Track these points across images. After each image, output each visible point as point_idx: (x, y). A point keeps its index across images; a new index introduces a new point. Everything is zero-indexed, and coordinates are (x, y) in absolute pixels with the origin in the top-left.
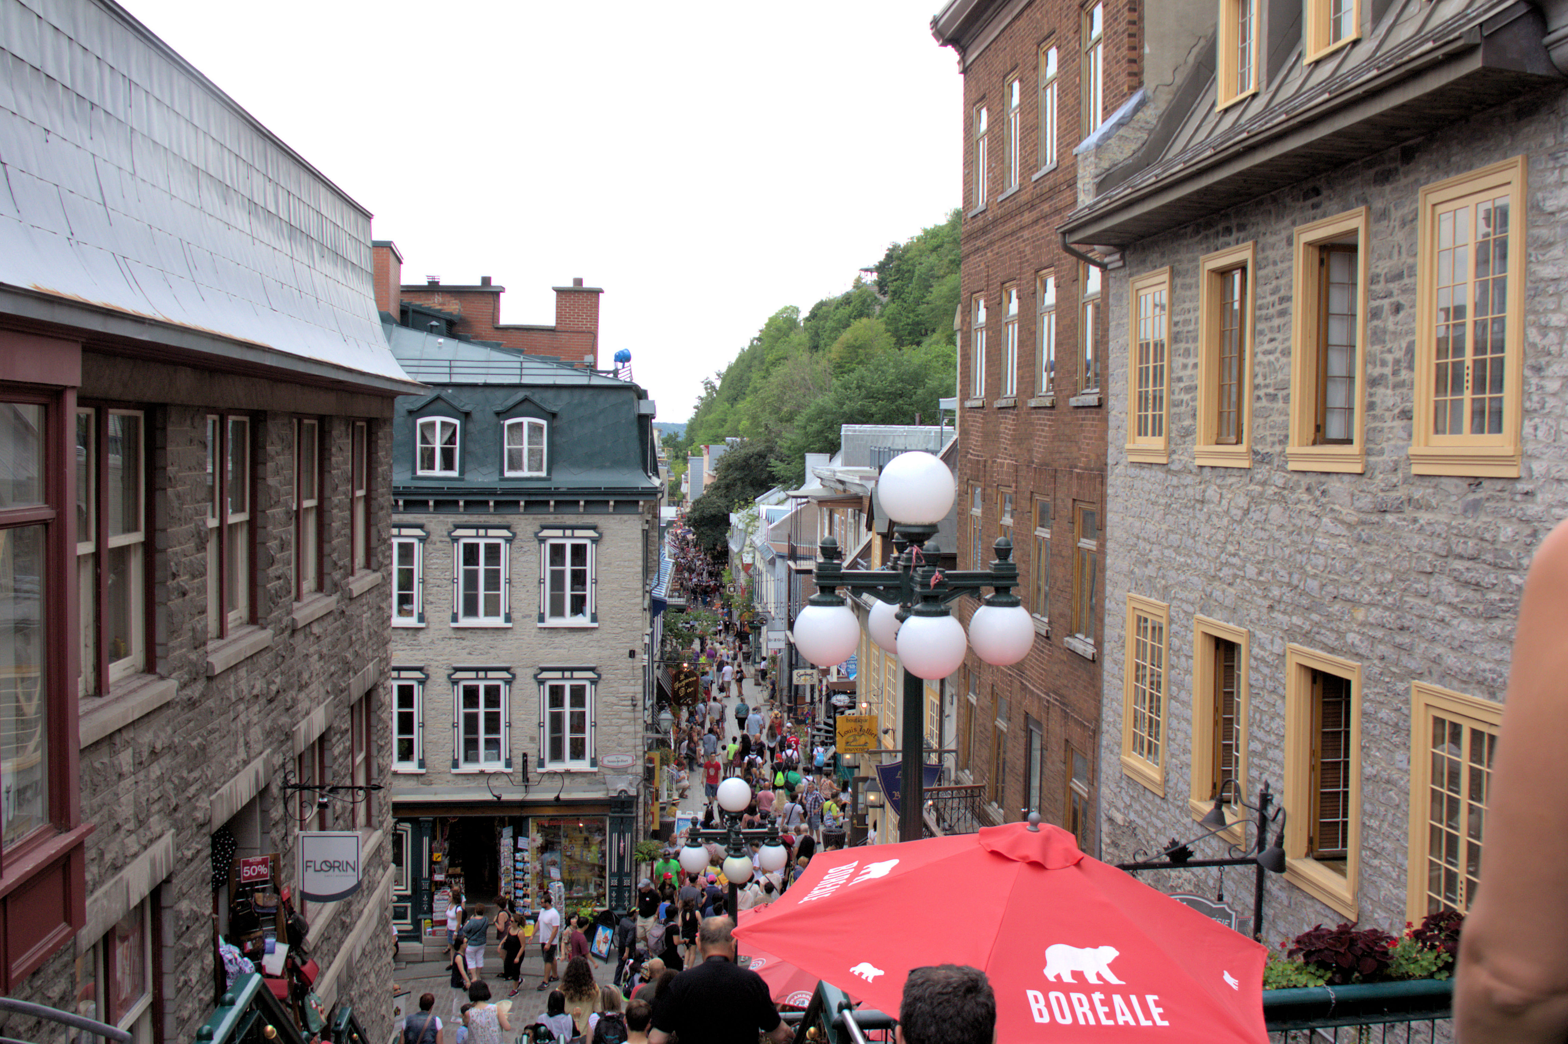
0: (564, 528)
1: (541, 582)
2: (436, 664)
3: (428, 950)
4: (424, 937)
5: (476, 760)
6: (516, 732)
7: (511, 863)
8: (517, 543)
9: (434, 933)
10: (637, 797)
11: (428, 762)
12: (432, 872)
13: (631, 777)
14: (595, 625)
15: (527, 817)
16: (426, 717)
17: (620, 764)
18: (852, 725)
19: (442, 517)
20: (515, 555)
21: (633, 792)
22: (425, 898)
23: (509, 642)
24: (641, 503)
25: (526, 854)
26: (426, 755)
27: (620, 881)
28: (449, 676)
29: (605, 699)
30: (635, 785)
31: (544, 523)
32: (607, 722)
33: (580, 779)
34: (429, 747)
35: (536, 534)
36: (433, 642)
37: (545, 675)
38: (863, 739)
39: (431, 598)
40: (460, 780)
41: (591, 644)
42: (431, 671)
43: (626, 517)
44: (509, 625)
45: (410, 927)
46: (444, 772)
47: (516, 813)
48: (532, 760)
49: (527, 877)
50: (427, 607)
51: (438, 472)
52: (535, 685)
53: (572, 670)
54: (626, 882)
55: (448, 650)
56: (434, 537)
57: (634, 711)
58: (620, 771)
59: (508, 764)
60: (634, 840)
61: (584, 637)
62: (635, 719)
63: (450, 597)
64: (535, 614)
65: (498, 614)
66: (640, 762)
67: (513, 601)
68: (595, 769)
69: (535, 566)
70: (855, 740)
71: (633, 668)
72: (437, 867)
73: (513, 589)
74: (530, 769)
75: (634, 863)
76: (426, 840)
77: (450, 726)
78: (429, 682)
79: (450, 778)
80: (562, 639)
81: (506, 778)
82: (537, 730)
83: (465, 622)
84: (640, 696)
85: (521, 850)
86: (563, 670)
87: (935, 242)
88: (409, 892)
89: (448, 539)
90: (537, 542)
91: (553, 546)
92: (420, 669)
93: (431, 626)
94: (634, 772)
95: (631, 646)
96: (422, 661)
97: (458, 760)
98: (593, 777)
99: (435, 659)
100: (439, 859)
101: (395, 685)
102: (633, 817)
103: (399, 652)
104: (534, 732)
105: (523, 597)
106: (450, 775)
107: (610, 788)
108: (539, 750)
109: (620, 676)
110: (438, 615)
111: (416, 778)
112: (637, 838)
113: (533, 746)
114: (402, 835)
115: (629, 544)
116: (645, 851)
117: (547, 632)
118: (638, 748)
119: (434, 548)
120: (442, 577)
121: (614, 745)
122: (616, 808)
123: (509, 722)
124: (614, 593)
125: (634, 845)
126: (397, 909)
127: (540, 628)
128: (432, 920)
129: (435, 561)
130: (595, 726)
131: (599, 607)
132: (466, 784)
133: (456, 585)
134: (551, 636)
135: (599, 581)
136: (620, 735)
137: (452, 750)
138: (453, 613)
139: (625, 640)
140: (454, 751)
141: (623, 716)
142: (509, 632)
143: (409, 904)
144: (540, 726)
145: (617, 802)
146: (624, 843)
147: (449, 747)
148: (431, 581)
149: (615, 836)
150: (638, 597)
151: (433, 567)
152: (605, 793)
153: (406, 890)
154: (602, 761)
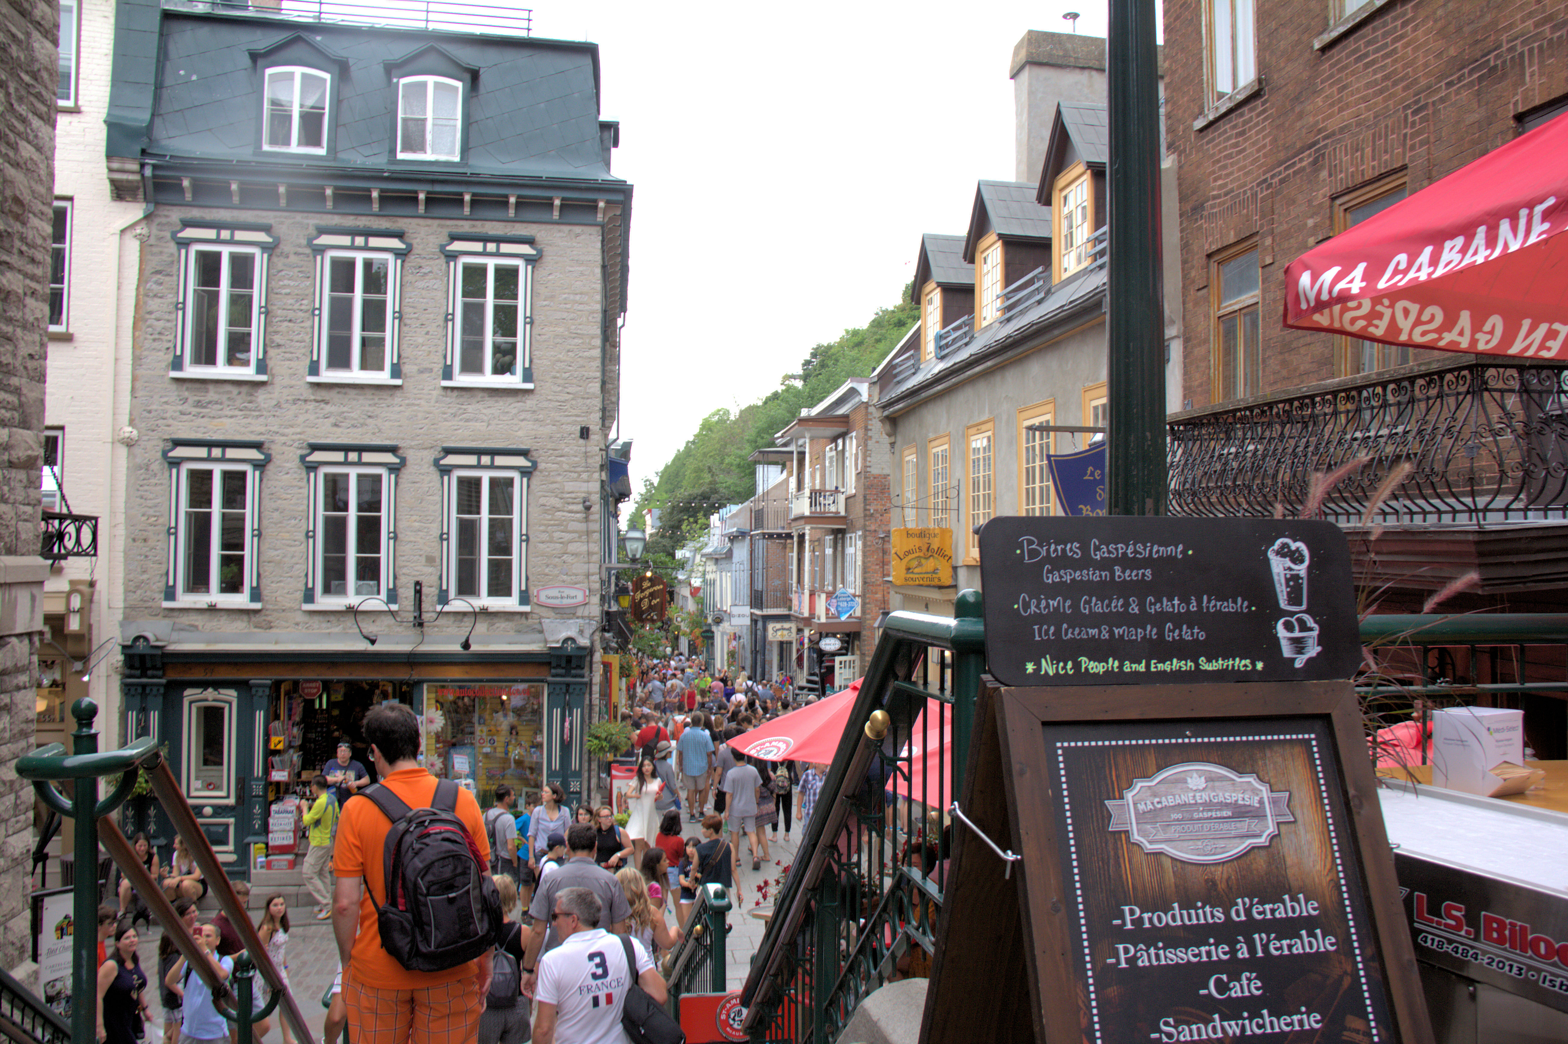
0: (485, 239)
1: (448, 318)
2: (283, 439)
4: (253, 871)
5: (342, 591)
6: (403, 548)
8: (412, 259)
9: (268, 865)
10: (591, 651)
11: (266, 593)
12: (268, 767)
13: (580, 621)
14: (530, 386)
15: (419, 683)
16: (265, 522)
17: (566, 602)
18: (915, 542)
19: (299, 217)
20: (409, 278)
21: (584, 642)
22: (257, 810)
23: (397, 409)
24: (601, 204)
26: (264, 582)
28: (303, 458)
29: (543, 501)
30: (588, 633)
31: (455, 230)
32: (545, 537)
33: (502, 625)
34: (267, 569)
35: (442, 249)
36: (278, 405)
37: (451, 460)
38: (930, 564)
39: (277, 339)
40: (315, 620)
42: (275, 450)
43: (578, 229)
44: (398, 382)
45: (231, 858)
46: (291, 610)
47: (402, 675)
48: (430, 593)
50: (272, 352)
51: (295, 148)
52: (435, 475)
53: (494, 453)
54: (574, 786)
55: (301, 419)
56: (285, 247)
57: (587, 519)
58: (564, 612)
59: (393, 597)
60: (586, 721)
61: (512, 405)
62: (588, 533)
63: (307, 339)
64: (438, 368)
65: (381, 368)
66: (596, 599)
67: (404, 347)
68: (526, 609)
69: (440, 295)
70: (920, 565)
71: (586, 455)
72: (276, 759)
73: (405, 329)
74: (426, 605)
75: (586, 757)
76: (260, 716)
77: (301, 536)
78: (271, 467)
79: (300, 617)
80: (479, 406)
81: (389, 620)
82: (436, 544)
83: (328, 376)
84: (596, 498)
86: (479, 452)
87: (856, 339)
88: (232, 801)
89: (308, 251)
90: (443, 260)
91: (467, 268)
92: (257, 446)
93: (277, 380)
94: (586, 614)
95: (583, 421)
96: (261, 434)
97: (313, 589)
98: (523, 620)
99: (282, 431)
100: (280, 747)
101: (217, 470)
102: (585, 684)
103: (224, 420)
104: (433, 547)
105: (420, 340)
106: (300, 613)
107: (550, 638)
108: (441, 578)
109: (566, 466)
110: (287, 363)
111: (245, 618)
112: (590, 718)
113: (430, 570)
114: (223, 709)
115: (581, 269)
116: (604, 735)
117: (456, 393)
118: (592, 578)
119: (286, 261)
120: (296, 307)
121: (556, 572)
122: (558, 666)
123: (395, 532)
124: (558, 340)
125: (586, 728)
126: (213, 829)
127: (446, 388)
128: (267, 844)
129: (286, 282)
130: (527, 540)
131: (535, 361)
132: (324, 625)
133: (317, 319)
134: (461, 400)
135: (536, 323)
136: (565, 557)
137: (303, 574)
138: (312, 362)
139: (574, 412)
140: (307, 575)
141: (570, 528)
142: (398, 393)
143: (232, 820)
144: (442, 539)
145: (559, 657)
146: (571, 724)
147: (300, 570)
148: (279, 312)
149: (557, 713)
150: (594, 347)
151: (284, 291)
152: (542, 645)
153: (228, 797)
154: (538, 596)
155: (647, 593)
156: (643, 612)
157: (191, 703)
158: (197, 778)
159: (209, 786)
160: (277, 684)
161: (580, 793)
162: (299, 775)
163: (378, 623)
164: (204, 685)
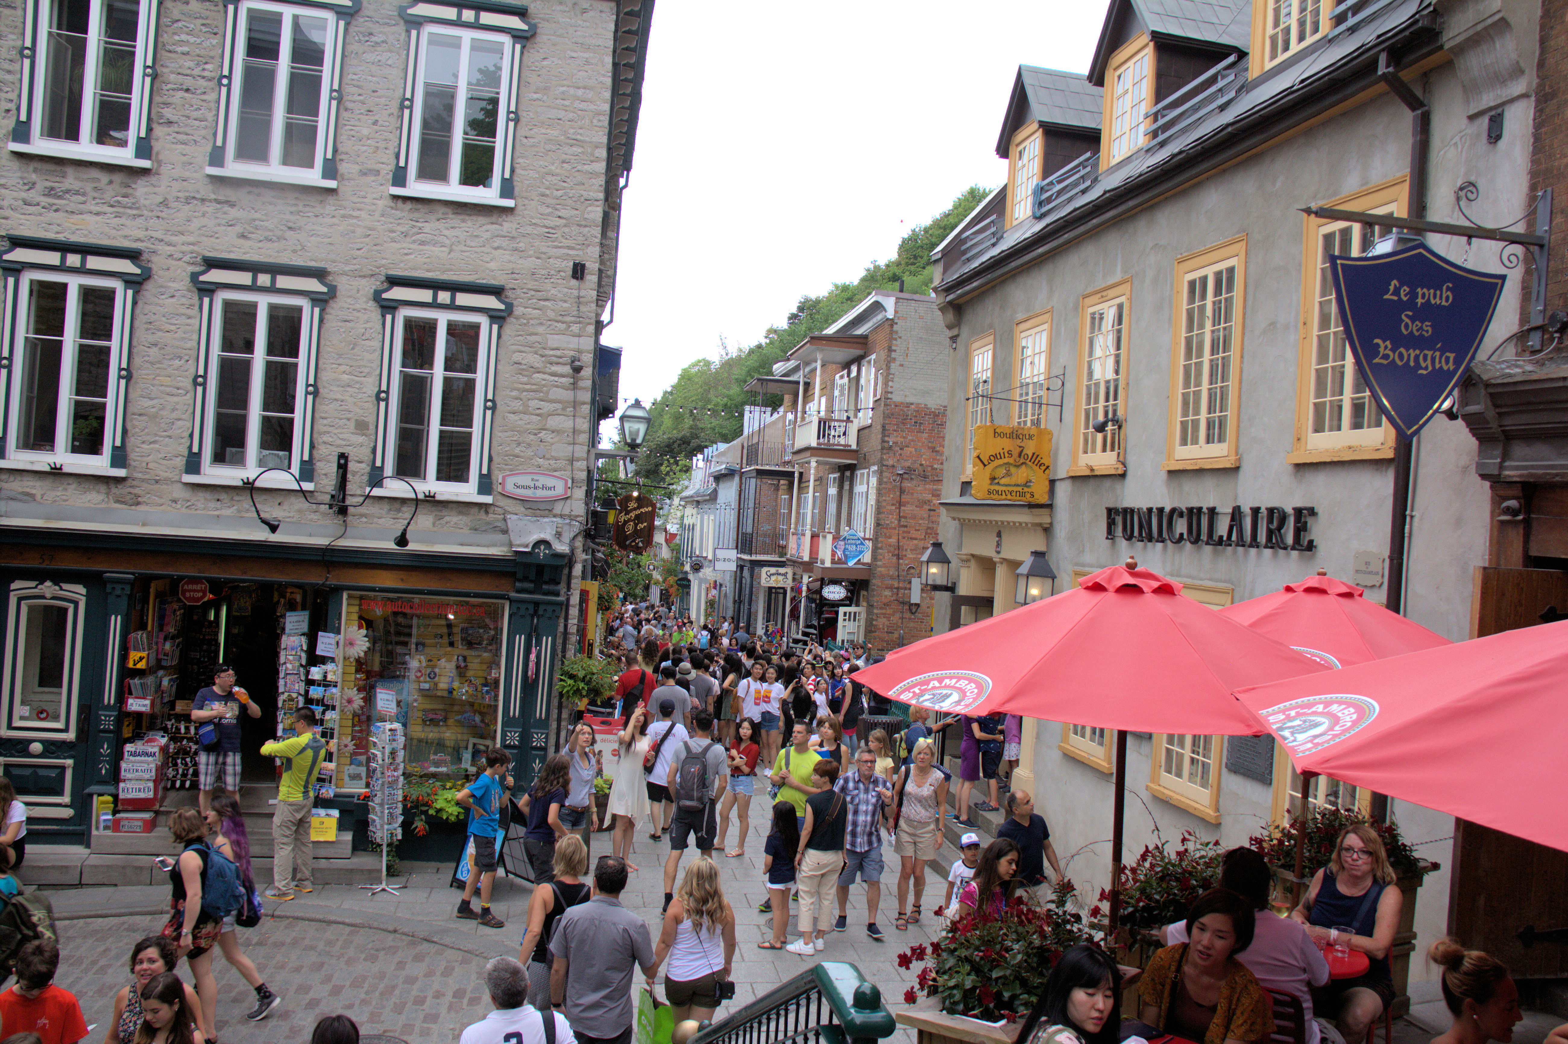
0: (460, 4)
1: (404, 102)
2: (169, 250)
3: (95, 860)
4: (94, 832)
5: (239, 461)
6: (326, 408)
7: (301, 687)
8: (359, 20)
10: (570, 561)
11: (133, 456)
12: (123, 693)
13: (558, 520)
14: (510, 203)
15: (337, 590)
16: (137, 361)
17: (540, 493)
18: (1006, 444)
20: (353, 47)
21: (562, 547)
22: (105, 749)
23: (329, 220)
25: (330, 667)
26: (132, 441)
27: (525, 737)
28: (194, 277)
29: (517, 357)
30: (567, 536)
32: (517, 405)
33: (453, 519)
34: (137, 424)
35: (401, 10)
36: (164, 203)
37: (398, 293)
38: (1021, 475)
39: (168, 113)
40: (201, 496)
41: (498, 242)
42: (157, 263)
44: (332, 184)
45: (67, 813)
46: (168, 481)
47: (315, 578)
48: (358, 470)
49: (329, 715)
50: (159, 131)
52: (375, 313)
53: (455, 288)
54: (538, 740)
55: (196, 224)
57: (574, 386)
58: (537, 508)
59: (307, 472)
60: (559, 654)
61: (484, 227)
62: (575, 404)
63: (210, 116)
64: (387, 170)
65: (309, 164)
66: (580, 493)
67: (343, 138)
68: (487, 499)
69: (394, 71)
70: (1008, 474)
71: (579, 300)
72: (136, 682)
73: (345, 115)
74: (351, 488)
75: (555, 702)
76: (116, 623)
77: (187, 383)
78: (149, 286)
79: (179, 492)
80: (440, 225)
81: (300, 503)
82: (371, 406)
83: (235, 168)
84: (588, 358)
85: (323, 660)
86: (435, 286)
88: (71, 736)
90: (401, 28)
91: (433, 40)
92: (133, 255)
93: (164, 170)
94: (566, 511)
95: (578, 255)
96: (139, 240)
97: (199, 454)
98: (482, 515)
99: (168, 238)
100: (142, 665)
101: (74, 284)
102: (560, 604)
103: (87, 217)
104: (365, 409)
105: (365, 132)
106: (180, 485)
107: (517, 541)
108: (374, 451)
109: (551, 314)
110: (180, 147)
111: (103, 488)
112: (564, 650)
113: (361, 439)
114: (65, 611)
115: (586, 55)
116: (581, 674)
117: (409, 205)
118: (577, 464)
119: (184, 7)
120: (197, 72)
121: (530, 453)
122: (525, 579)
123: (315, 385)
124: (550, 147)
125: (558, 664)
126: (42, 772)
127: (395, 197)
128: (116, 797)
129: (184, 37)
130: (494, 409)
131: (518, 171)
132: (212, 505)
133: (224, 90)
134: (416, 215)
135: (523, 121)
136: (542, 435)
137: (186, 434)
138: (215, 147)
139: (566, 243)
140: (191, 436)
141: (551, 396)
142: (331, 199)
143: (70, 762)
144: (378, 399)
145: (527, 566)
146: (538, 657)
147: (182, 428)
148: (172, 77)
149: (520, 641)
150: (598, 160)
151: (179, 49)
152: (505, 549)
153: (66, 730)
154: (503, 484)
155: (633, 514)
156: (627, 538)
157: (20, 599)
158: (23, 703)
159: (40, 713)
160: (143, 582)
161: (545, 749)
162: (172, 705)
163: (285, 506)
164: (40, 576)
